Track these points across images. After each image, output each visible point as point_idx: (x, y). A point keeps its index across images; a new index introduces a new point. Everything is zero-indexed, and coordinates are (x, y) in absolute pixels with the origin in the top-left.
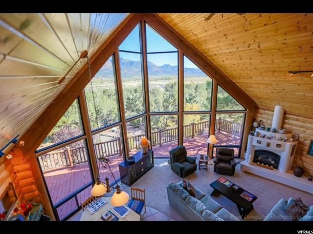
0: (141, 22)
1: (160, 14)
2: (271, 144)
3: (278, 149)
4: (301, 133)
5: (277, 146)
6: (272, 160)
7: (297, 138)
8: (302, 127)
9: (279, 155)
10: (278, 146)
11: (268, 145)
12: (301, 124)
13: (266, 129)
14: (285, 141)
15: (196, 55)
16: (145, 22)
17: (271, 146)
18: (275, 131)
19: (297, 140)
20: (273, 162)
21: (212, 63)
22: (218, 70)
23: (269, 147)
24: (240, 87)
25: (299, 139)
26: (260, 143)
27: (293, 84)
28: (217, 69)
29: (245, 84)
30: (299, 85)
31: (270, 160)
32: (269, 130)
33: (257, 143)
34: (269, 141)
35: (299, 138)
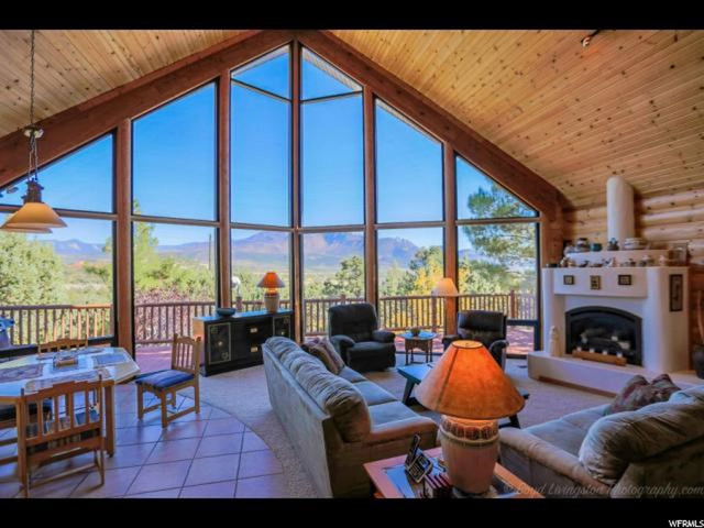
0: (291, 44)
1: (338, 33)
2: (602, 279)
3: (625, 290)
4: (691, 239)
5: (620, 283)
6: (622, 338)
7: (683, 257)
8: (689, 220)
9: (637, 314)
10: (625, 280)
11: (596, 283)
12: (685, 213)
13: (592, 247)
14: (644, 264)
15: (399, 92)
16: (301, 46)
17: (603, 285)
18: (614, 247)
19: (687, 263)
20: (625, 345)
21: (437, 106)
22: (451, 119)
23: (599, 288)
24: (509, 153)
25: (692, 261)
26: (573, 283)
27: (608, 78)
28: (448, 117)
29: (515, 139)
30: (623, 73)
31: (615, 338)
32: (598, 248)
33: (565, 283)
34: (596, 272)
35: (689, 256)
